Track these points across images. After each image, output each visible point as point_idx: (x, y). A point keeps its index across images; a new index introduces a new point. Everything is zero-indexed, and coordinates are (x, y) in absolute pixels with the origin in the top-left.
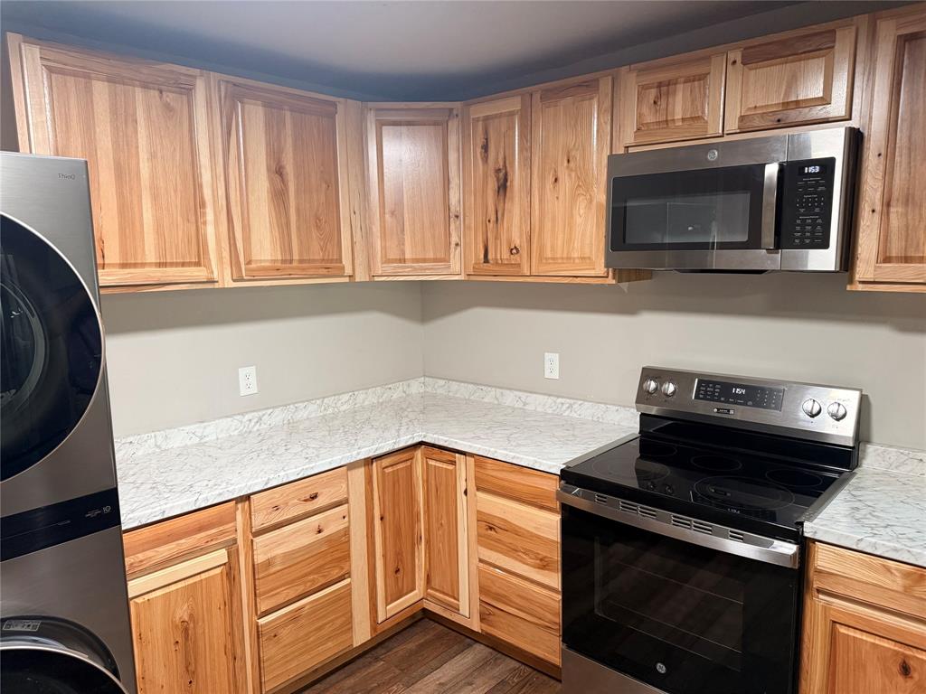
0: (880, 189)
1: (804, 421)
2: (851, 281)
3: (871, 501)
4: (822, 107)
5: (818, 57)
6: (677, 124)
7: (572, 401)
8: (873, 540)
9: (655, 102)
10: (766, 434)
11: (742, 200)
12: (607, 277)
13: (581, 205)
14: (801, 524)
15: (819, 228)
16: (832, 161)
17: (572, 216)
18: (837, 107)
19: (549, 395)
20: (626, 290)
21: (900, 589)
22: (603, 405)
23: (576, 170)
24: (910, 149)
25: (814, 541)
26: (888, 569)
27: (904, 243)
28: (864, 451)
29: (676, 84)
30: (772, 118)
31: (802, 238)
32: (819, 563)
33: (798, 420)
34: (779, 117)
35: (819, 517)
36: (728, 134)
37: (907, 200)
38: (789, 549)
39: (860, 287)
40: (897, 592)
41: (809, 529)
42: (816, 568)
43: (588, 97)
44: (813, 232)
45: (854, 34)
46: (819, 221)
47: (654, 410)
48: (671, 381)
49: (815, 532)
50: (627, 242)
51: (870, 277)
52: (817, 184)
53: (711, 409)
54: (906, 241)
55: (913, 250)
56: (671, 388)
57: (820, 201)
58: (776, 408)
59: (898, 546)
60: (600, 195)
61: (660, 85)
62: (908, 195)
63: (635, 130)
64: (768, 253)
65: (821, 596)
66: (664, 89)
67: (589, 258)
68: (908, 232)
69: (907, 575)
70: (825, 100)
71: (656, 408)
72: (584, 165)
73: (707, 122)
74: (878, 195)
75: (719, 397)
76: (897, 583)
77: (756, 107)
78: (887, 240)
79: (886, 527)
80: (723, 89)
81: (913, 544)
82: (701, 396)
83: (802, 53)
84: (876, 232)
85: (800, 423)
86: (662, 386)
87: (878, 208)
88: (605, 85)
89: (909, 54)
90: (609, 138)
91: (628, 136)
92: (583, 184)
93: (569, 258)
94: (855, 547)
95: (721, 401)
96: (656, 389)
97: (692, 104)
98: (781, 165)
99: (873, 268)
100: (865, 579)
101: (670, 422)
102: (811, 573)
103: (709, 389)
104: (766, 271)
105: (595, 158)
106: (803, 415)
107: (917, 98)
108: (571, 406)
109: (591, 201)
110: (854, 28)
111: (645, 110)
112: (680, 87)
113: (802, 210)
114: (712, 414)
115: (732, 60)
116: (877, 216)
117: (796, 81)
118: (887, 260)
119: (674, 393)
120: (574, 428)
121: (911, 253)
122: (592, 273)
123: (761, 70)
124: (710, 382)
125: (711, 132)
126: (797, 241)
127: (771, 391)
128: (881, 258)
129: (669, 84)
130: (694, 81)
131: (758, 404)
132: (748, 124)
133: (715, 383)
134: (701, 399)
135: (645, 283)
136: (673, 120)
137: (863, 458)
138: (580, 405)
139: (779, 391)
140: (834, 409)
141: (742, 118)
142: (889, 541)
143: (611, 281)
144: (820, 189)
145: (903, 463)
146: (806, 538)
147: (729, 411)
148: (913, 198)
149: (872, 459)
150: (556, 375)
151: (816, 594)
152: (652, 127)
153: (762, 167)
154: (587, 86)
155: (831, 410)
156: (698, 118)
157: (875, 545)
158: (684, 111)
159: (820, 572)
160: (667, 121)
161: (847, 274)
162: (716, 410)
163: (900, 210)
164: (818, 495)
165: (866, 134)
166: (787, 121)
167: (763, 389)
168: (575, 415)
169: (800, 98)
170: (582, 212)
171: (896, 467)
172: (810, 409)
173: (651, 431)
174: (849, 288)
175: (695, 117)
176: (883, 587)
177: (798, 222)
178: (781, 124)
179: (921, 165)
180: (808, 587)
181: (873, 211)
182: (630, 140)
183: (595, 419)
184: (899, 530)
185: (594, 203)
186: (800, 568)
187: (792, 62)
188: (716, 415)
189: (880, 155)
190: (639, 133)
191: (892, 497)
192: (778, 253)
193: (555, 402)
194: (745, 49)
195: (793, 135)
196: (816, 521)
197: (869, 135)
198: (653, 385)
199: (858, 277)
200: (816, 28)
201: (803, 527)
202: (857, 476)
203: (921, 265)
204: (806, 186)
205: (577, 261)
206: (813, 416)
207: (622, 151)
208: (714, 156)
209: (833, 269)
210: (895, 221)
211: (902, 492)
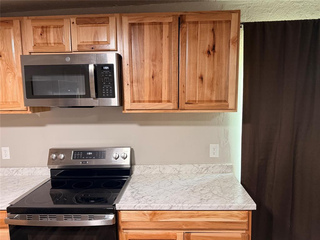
0: (129, 77)
1: (114, 161)
2: (124, 109)
3: (137, 187)
4: (107, 45)
5: (104, 26)
6: (52, 45)
7: (18, 168)
8: (139, 205)
9: (41, 34)
10: (101, 169)
11: (82, 78)
12: (27, 110)
13: (10, 77)
14: (115, 205)
15: (111, 90)
16: (112, 65)
17: (5, 82)
18: (112, 46)
19: (6, 167)
20: (39, 116)
21: (149, 220)
22: (33, 168)
23: (5, 61)
24: (136, 63)
25: (120, 210)
26: (144, 214)
27: (138, 96)
28: (134, 168)
29: (50, 28)
30: (90, 47)
31: (106, 94)
32: (122, 219)
33: (112, 161)
34: (92, 47)
35: (121, 200)
36: (74, 51)
37: (138, 81)
38: (111, 217)
39: (127, 112)
40: (148, 222)
41: (118, 207)
42: (121, 221)
43: (8, 28)
44: (109, 92)
45: (115, 20)
46: (111, 87)
47: (56, 167)
48: (62, 153)
49: (120, 207)
50: (34, 94)
51: (129, 108)
52: (108, 74)
53: (80, 163)
54: (139, 95)
55: (141, 98)
56: (62, 156)
57: (110, 80)
58: (103, 158)
59: (147, 205)
60: (19, 73)
61: (42, 27)
62: (138, 79)
63: (33, 45)
64: (94, 99)
65: (124, 231)
66: (45, 29)
67: (17, 102)
68: (139, 92)
69: (150, 215)
70: (108, 43)
71: (57, 166)
72: (9, 59)
73: (65, 46)
74: (129, 79)
75: (82, 157)
76: (147, 219)
77: (83, 42)
78: (133, 95)
79: (142, 198)
80: (70, 33)
81: (151, 202)
82: (75, 158)
83: (98, 24)
84: (129, 92)
85: (113, 162)
86: (58, 156)
87: (129, 84)
88: (16, 23)
89: (133, 30)
90: (21, 47)
91: (29, 48)
92: (9, 67)
93: (6, 102)
94: (133, 209)
95: (83, 159)
96: (56, 158)
97: (58, 37)
98: (94, 65)
99: (130, 105)
100: (138, 220)
101: (63, 170)
102: (120, 223)
103: (78, 154)
104: (94, 106)
105: (14, 56)
106: (113, 159)
107: (137, 46)
108: (17, 171)
109: (15, 76)
110: (115, 18)
111: (36, 37)
112: (52, 30)
113: (104, 83)
114: (80, 165)
115: (72, 22)
116: (129, 86)
117: (97, 34)
118: (134, 102)
119: (64, 158)
120: (18, 182)
121: (141, 99)
122: (19, 109)
123: (84, 28)
124: (78, 151)
125: (67, 50)
126: (104, 95)
127: (101, 151)
128: (132, 101)
129: (46, 27)
130: (57, 28)
131: (97, 158)
132: (81, 48)
133: (80, 152)
134: (75, 159)
135: (47, 113)
136: (50, 43)
137: (133, 171)
138: (22, 169)
139: (104, 151)
140: (123, 155)
141: (79, 46)
142: (144, 203)
143: (29, 112)
144: (110, 75)
145: (145, 170)
146: (117, 210)
147: (86, 162)
148: (139, 80)
149: (136, 171)
150: (8, 157)
151: (123, 230)
152: (41, 45)
153: (88, 65)
154: (7, 23)
155: (122, 156)
156: (61, 43)
157: (139, 207)
158: (55, 40)
159: (123, 222)
160: (47, 43)
161: (122, 107)
162: (81, 163)
163: (136, 84)
164: (121, 188)
165: (123, 57)
166: (95, 49)
167: (98, 152)
168: (20, 174)
169: (99, 41)
170: (10, 80)
171: (144, 172)
172: (115, 157)
173: (56, 176)
174: (123, 112)
175: (60, 43)
176: (143, 221)
177: (104, 88)
178: (93, 50)
179: (140, 69)
180: (119, 229)
181: (128, 85)
182: (31, 50)
183: (30, 175)
184: (146, 197)
185: (17, 76)
186: (116, 223)
187: (95, 26)
188: (82, 165)
189: (128, 65)
190: (35, 47)
191: (143, 184)
192: (97, 99)
193: (9, 170)
194: (77, 18)
195: (98, 54)
196: (120, 202)
197: (124, 57)
198: (54, 156)
199: (126, 108)
200: (102, 15)
201: (115, 206)
202: (132, 178)
203: (143, 103)
204: (104, 74)
205: (11, 103)
206: (116, 159)
207: (28, 54)
208: (68, 59)
209: (117, 105)
210: (135, 89)
211: (145, 181)
